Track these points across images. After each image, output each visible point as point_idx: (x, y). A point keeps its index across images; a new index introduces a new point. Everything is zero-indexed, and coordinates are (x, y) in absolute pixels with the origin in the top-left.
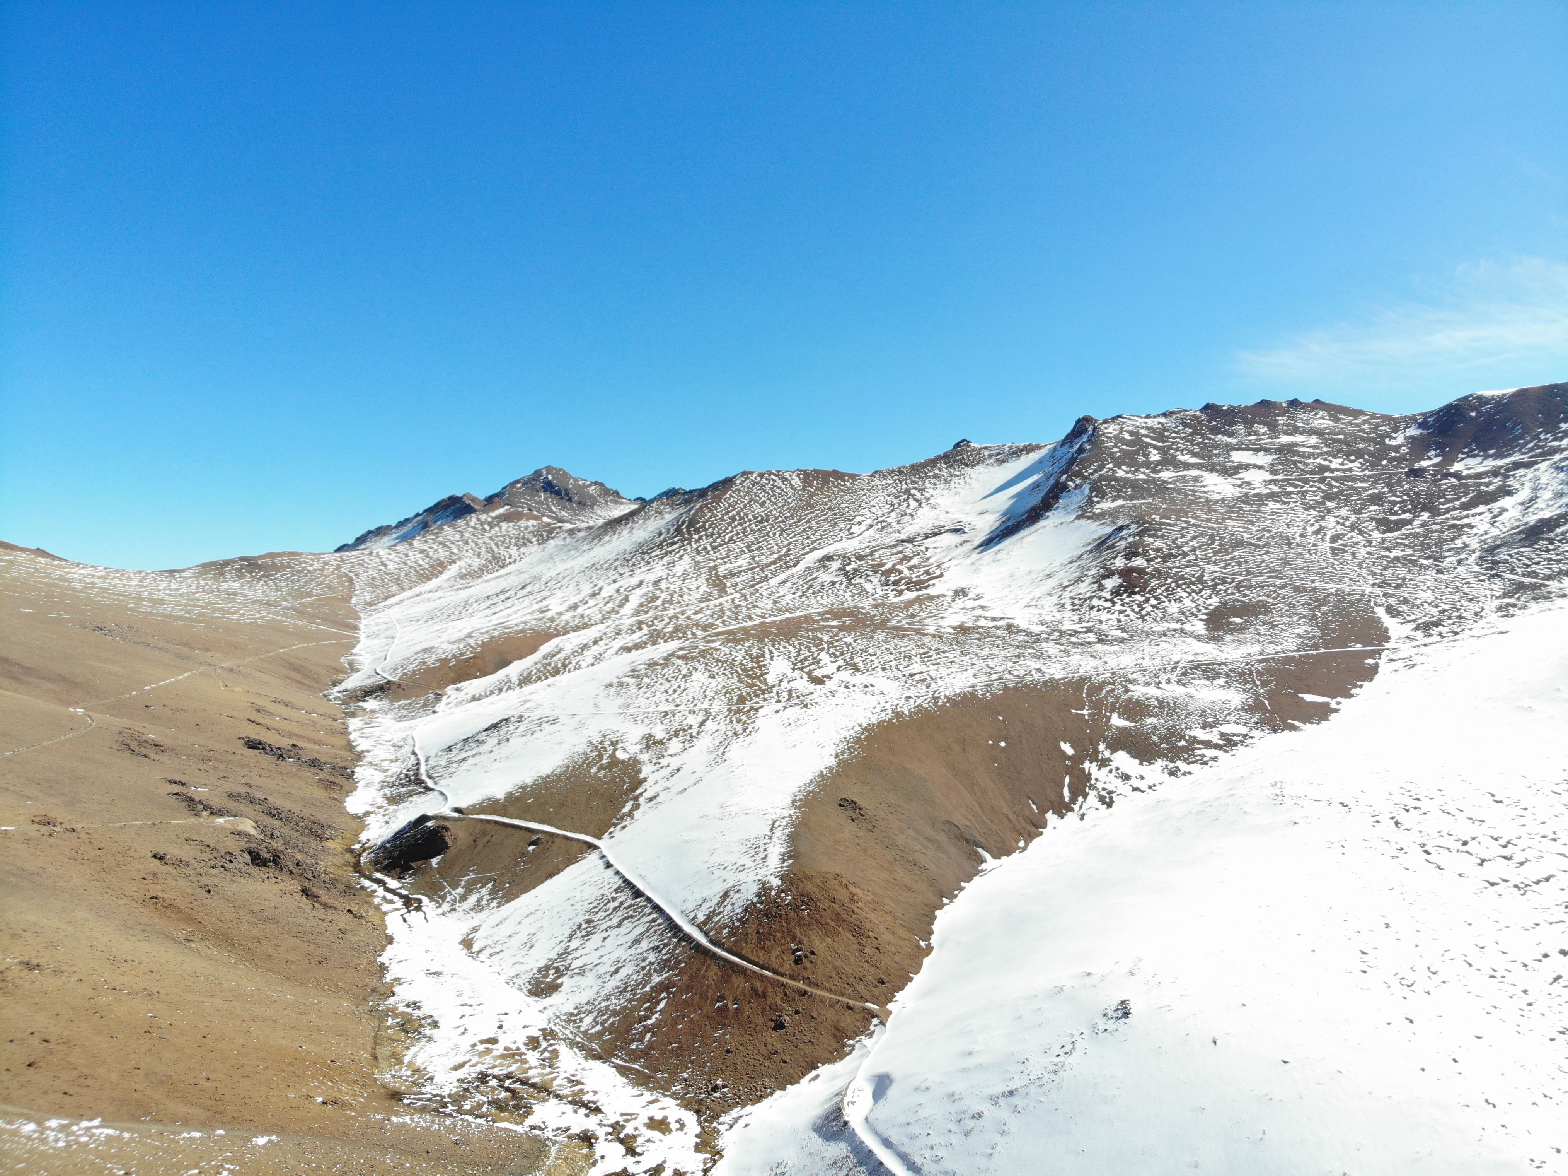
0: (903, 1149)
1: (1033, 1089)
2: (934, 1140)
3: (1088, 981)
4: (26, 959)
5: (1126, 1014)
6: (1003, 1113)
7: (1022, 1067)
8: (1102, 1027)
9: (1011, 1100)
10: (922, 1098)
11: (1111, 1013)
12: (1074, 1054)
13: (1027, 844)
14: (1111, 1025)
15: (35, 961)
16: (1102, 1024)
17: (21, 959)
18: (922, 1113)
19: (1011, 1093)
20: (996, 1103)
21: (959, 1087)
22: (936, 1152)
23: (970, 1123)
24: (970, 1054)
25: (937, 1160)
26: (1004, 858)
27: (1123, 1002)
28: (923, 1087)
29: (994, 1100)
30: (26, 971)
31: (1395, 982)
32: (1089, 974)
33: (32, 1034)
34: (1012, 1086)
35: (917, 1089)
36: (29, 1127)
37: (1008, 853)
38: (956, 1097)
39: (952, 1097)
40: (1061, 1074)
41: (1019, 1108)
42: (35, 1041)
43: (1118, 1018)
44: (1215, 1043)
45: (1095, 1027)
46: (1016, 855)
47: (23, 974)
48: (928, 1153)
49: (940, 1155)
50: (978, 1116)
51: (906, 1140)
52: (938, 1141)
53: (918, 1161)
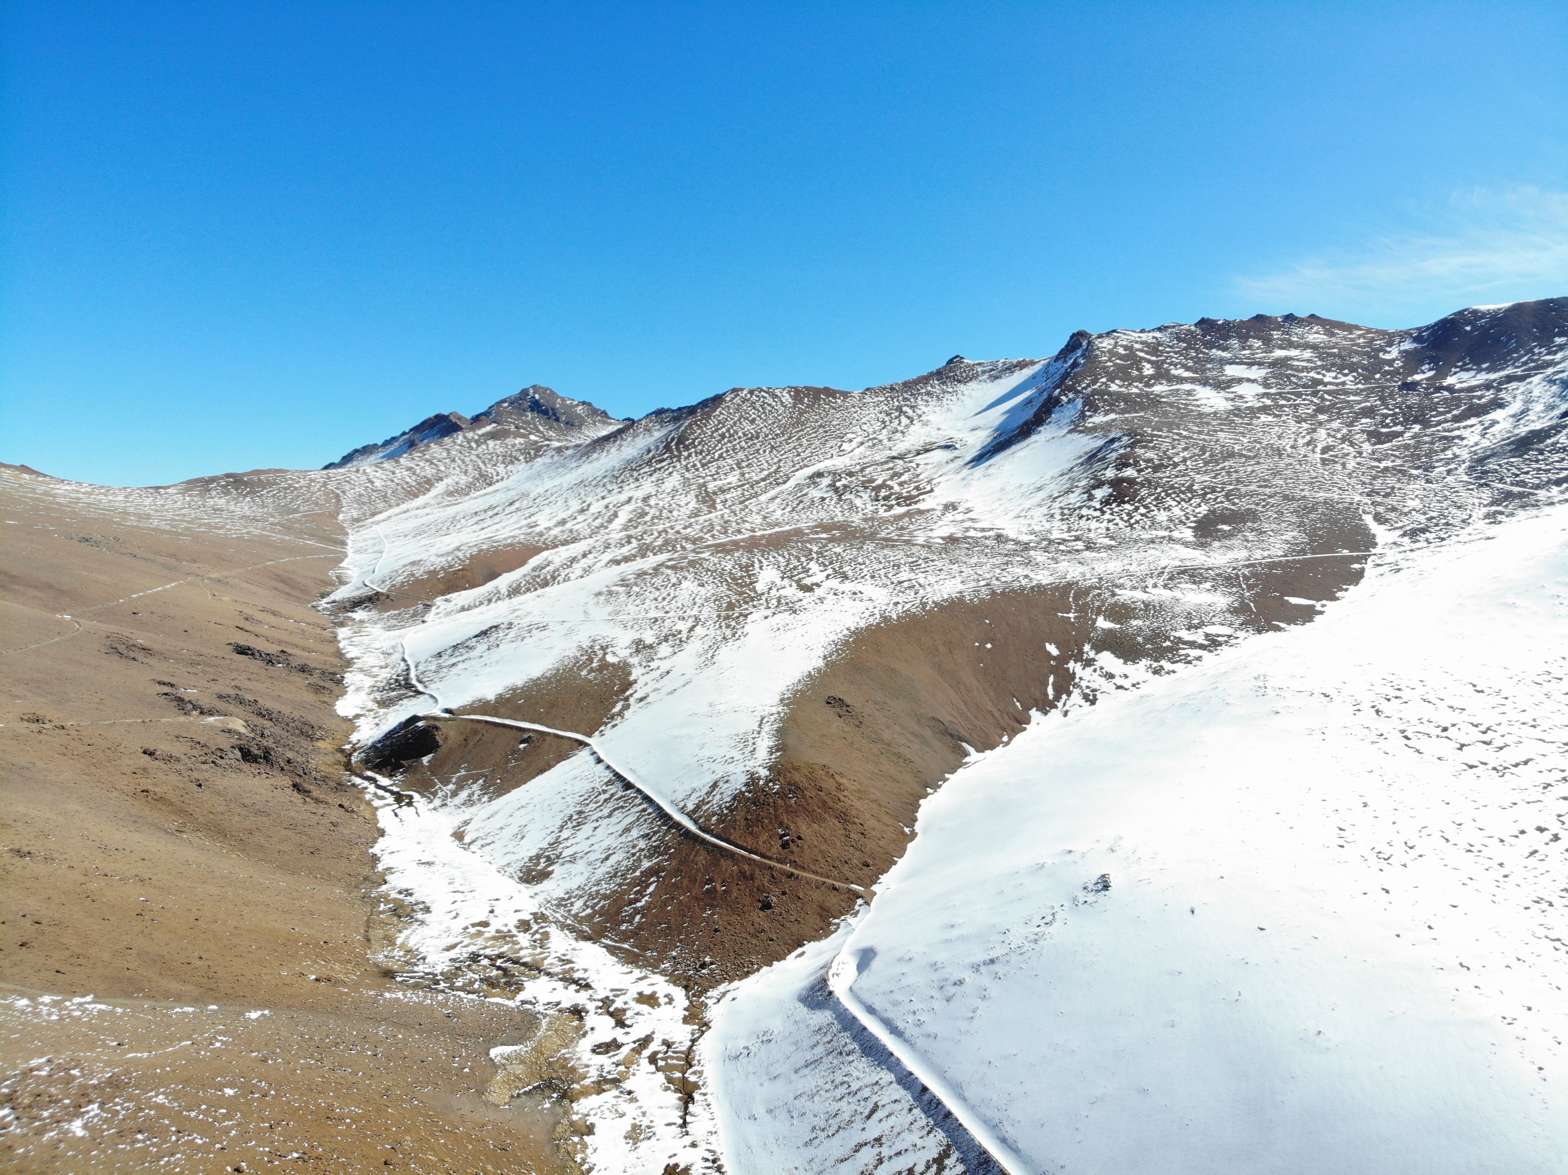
0: (887, 1015)
1: (1014, 957)
2: (916, 1006)
3: (1069, 857)
4: (17, 847)
5: (1106, 887)
6: (984, 979)
7: (1003, 938)
8: (1082, 900)
9: (992, 967)
10: (905, 968)
11: (1091, 887)
12: (1055, 924)
13: (1010, 739)
14: (1091, 897)
15: (26, 849)
16: (1082, 896)
17: (11, 847)
18: (905, 982)
19: (992, 961)
20: (978, 970)
21: (941, 956)
22: (918, 1017)
23: (952, 990)
24: (952, 926)
25: (919, 1024)
26: (988, 752)
27: (1103, 876)
28: (906, 957)
29: (976, 968)
30: (18, 858)
31: (1372, 857)
32: (1070, 852)
33: (24, 916)
34: (993, 955)
35: (900, 960)
36: (24, 1002)
37: (992, 747)
38: (938, 965)
39: (934, 966)
40: (1041, 943)
41: (1000, 975)
42: (27, 923)
43: (1098, 891)
44: (1193, 912)
45: (1075, 899)
46: (1000, 749)
47: (13, 861)
48: (910, 1018)
49: (922, 1019)
50: (960, 982)
51: (889, 1007)
52: (920, 1006)
53: (901, 1025)
